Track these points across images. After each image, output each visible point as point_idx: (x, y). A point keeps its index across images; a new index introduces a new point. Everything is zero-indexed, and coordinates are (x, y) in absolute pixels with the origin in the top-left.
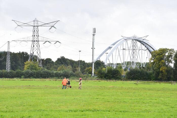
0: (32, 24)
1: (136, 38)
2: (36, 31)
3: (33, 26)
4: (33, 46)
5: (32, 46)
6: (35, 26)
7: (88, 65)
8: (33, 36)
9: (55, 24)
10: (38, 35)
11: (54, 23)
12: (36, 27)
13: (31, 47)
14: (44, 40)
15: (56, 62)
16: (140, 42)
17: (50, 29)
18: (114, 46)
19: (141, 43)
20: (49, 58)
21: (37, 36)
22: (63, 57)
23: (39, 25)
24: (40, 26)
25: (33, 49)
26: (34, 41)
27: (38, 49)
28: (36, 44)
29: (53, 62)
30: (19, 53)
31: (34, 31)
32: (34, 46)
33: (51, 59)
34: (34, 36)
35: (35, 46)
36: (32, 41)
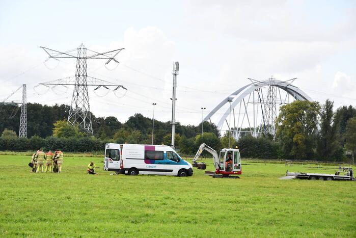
0: (75, 54)
1: (274, 82)
2: (81, 67)
3: (77, 58)
4: (76, 94)
5: (74, 93)
6: (80, 58)
7: (185, 130)
8: (76, 75)
9: (115, 55)
10: (85, 75)
11: (114, 53)
12: (82, 59)
13: (74, 95)
14: (97, 84)
15: (127, 123)
16: (286, 89)
17: (107, 63)
18: (235, 98)
19: (288, 92)
20: (112, 116)
21: (83, 75)
22: (140, 114)
23: (87, 56)
24: (90, 58)
25: (76, 99)
26: (79, 85)
27: (85, 99)
28: (82, 91)
29: (119, 123)
30: (56, 107)
31: (78, 66)
32: (78, 94)
33: (116, 119)
34: (79, 76)
35: (80, 94)
36: (75, 85)
